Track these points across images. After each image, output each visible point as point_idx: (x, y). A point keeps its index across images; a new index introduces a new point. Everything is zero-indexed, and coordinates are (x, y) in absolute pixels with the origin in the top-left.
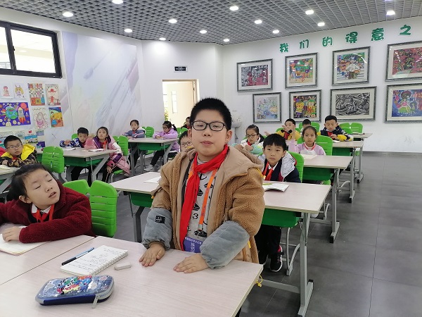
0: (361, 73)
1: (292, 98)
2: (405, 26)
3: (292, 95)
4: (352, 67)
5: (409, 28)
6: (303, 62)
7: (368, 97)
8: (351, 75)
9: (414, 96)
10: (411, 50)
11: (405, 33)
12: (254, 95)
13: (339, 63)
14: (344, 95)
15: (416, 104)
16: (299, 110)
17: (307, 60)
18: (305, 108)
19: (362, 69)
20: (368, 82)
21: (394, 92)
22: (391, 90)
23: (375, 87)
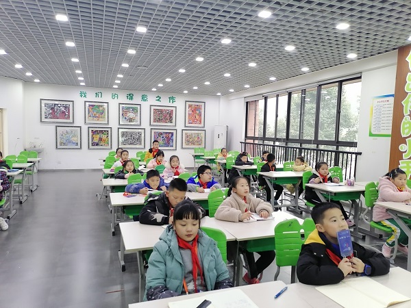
0: (136, 119)
1: (90, 131)
2: (158, 97)
3: (90, 129)
4: (131, 115)
5: (160, 98)
6: (99, 106)
7: (141, 134)
8: (131, 120)
9: (164, 135)
10: (161, 110)
11: (158, 100)
12: (56, 126)
13: (123, 111)
14: (127, 132)
15: (165, 140)
16: (96, 140)
17: (102, 106)
18: (101, 139)
19: (137, 117)
20: (140, 125)
21: (155, 132)
22: (153, 131)
23: (144, 129)
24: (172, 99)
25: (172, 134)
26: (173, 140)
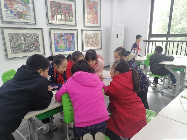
0: (29, 14)
4: (19, 7)
7: (38, 37)
8: (20, 15)
9: (65, 37)
14: (17, 34)
15: (67, 43)
19: (29, 11)
20: (35, 23)
21: (54, 34)
22: (52, 32)
23: (42, 29)
25: (73, 35)
26: (74, 42)
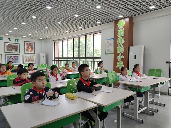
2: (9, 38)
5: (10, 39)
9: (13, 58)
10: (11, 45)
11: (9, 40)
21: (8, 56)
23: (2, 54)
24: (17, 40)
25: (18, 57)
26: (18, 60)
